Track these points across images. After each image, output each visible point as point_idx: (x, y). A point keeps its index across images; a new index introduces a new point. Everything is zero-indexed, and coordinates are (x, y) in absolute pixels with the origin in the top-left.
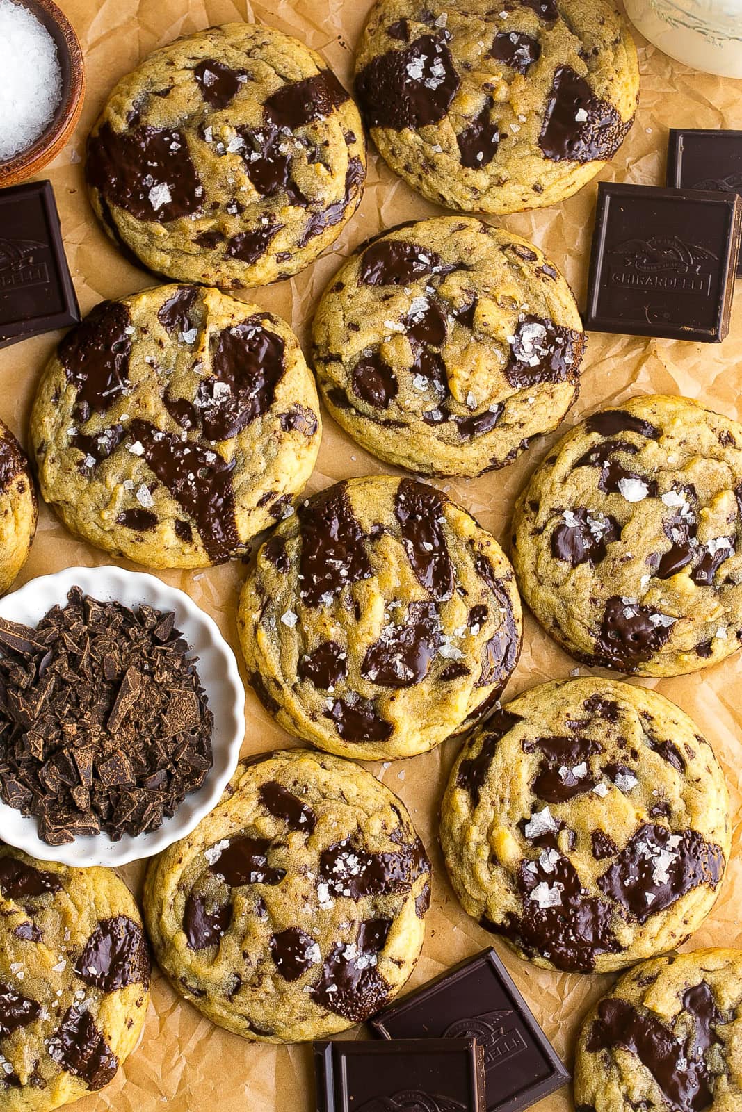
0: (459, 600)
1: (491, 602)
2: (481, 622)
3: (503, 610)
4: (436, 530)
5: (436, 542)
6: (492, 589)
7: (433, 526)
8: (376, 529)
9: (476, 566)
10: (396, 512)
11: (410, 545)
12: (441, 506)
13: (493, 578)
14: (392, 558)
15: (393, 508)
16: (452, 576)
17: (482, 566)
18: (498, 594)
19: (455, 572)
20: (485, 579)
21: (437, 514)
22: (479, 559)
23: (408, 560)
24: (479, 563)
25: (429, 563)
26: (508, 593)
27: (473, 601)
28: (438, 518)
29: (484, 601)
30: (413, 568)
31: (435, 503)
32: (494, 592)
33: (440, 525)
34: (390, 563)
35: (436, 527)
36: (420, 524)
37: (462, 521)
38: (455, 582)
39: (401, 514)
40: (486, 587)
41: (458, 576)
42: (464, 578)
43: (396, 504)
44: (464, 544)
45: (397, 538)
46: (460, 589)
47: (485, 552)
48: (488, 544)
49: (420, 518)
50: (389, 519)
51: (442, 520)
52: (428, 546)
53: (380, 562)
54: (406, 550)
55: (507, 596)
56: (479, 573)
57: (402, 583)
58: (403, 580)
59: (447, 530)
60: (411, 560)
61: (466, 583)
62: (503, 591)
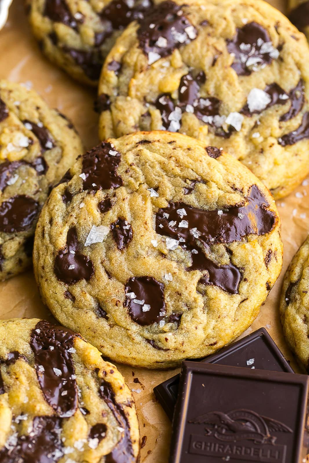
0: (81, 417)
1: (110, 422)
2: (101, 438)
3: (121, 430)
4: (65, 358)
5: (66, 369)
6: (112, 410)
7: (64, 356)
8: (12, 356)
9: (99, 391)
10: (31, 344)
11: (42, 369)
12: (72, 339)
13: (114, 402)
14: (23, 378)
15: (29, 339)
16: (76, 397)
17: (105, 391)
18: (117, 415)
19: (79, 394)
20: (106, 402)
21: (68, 346)
22: (102, 384)
23: (38, 381)
24: (102, 388)
25: (58, 386)
26: (127, 416)
27: (94, 419)
28: (68, 349)
29: (105, 420)
30: (41, 388)
31: (66, 337)
32: (114, 414)
33: (70, 354)
34: (21, 382)
35: (66, 355)
36: (51, 353)
37: (88, 351)
38: (79, 402)
39: (35, 345)
40: (107, 408)
41: (82, 398)
42: (87, 399)
43: (32, 336)
44: (91, 371)
45: (30, 363)
46: (84, 408)
47: (109, 378)
48: (112, 372)
49: (52, 348)
50: (25, 348)
51: (72, 350)
52: (58, 372)
53: (12, 381)
54: (37, 374)
55: (126, 419)
56: (101, 397)
57: (30, 399)
58: (30, 396)
59: (75, 358)
60: (40, 382)
61: (89, 403)
62: (122, 413)
